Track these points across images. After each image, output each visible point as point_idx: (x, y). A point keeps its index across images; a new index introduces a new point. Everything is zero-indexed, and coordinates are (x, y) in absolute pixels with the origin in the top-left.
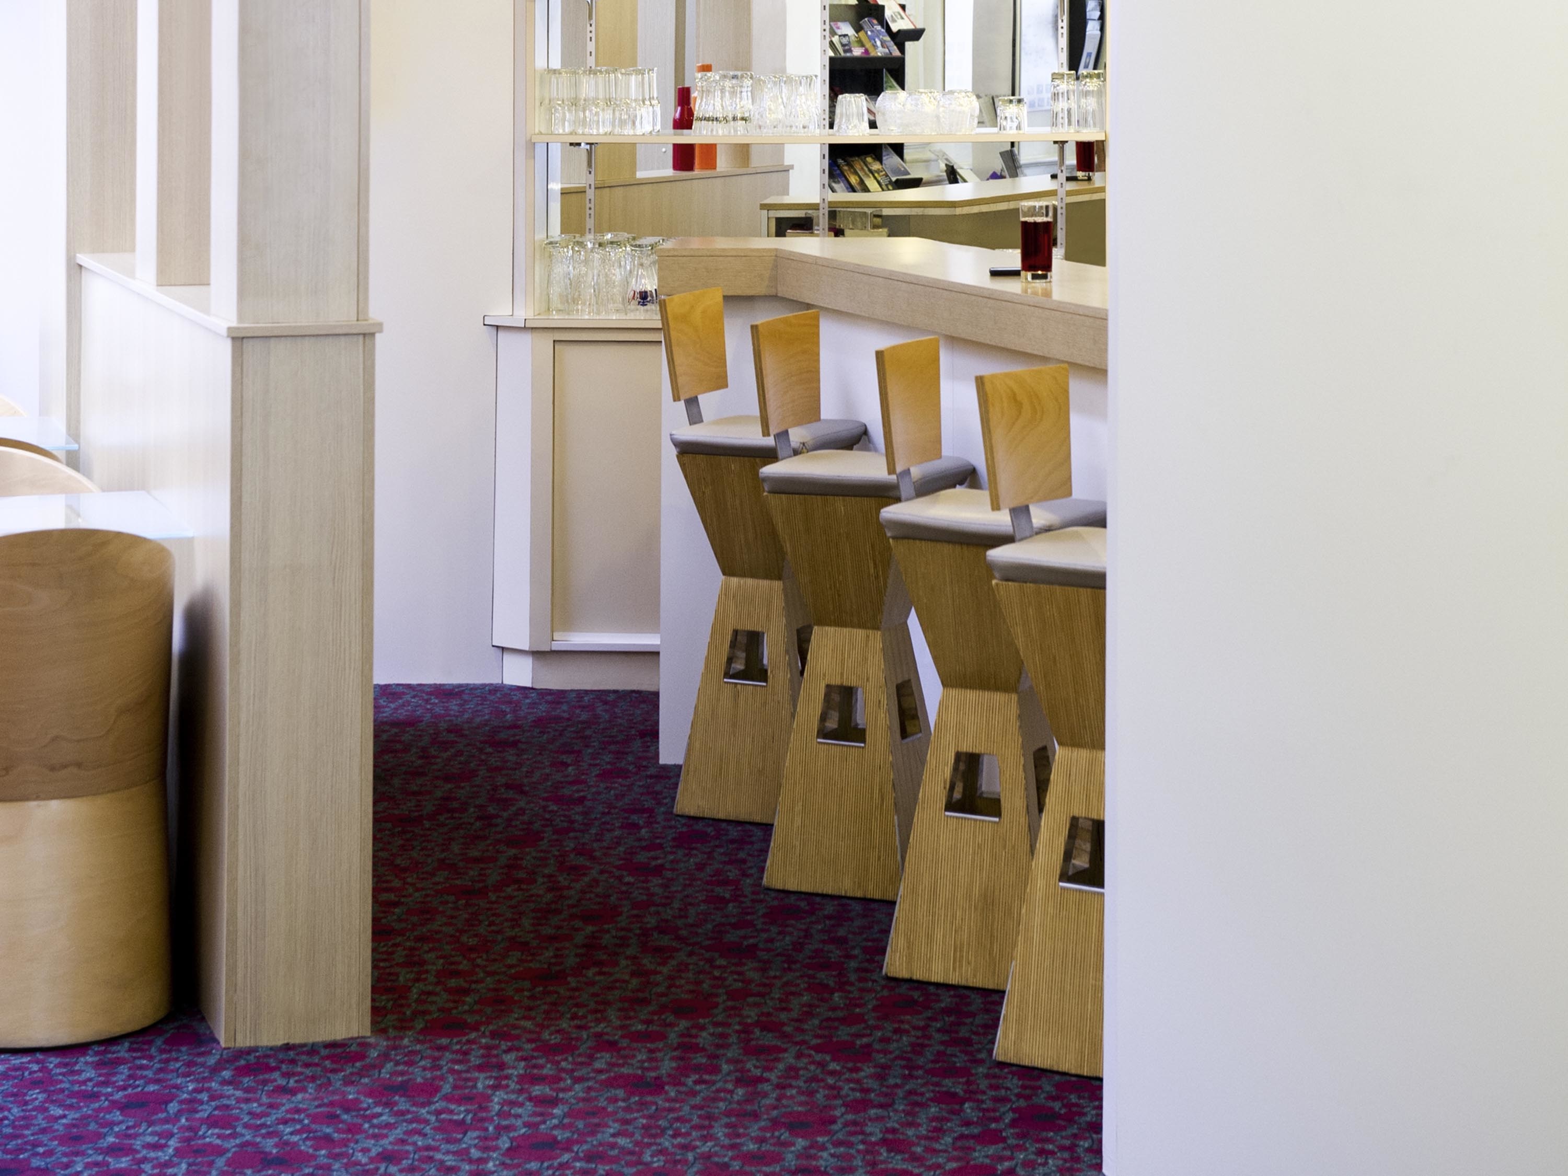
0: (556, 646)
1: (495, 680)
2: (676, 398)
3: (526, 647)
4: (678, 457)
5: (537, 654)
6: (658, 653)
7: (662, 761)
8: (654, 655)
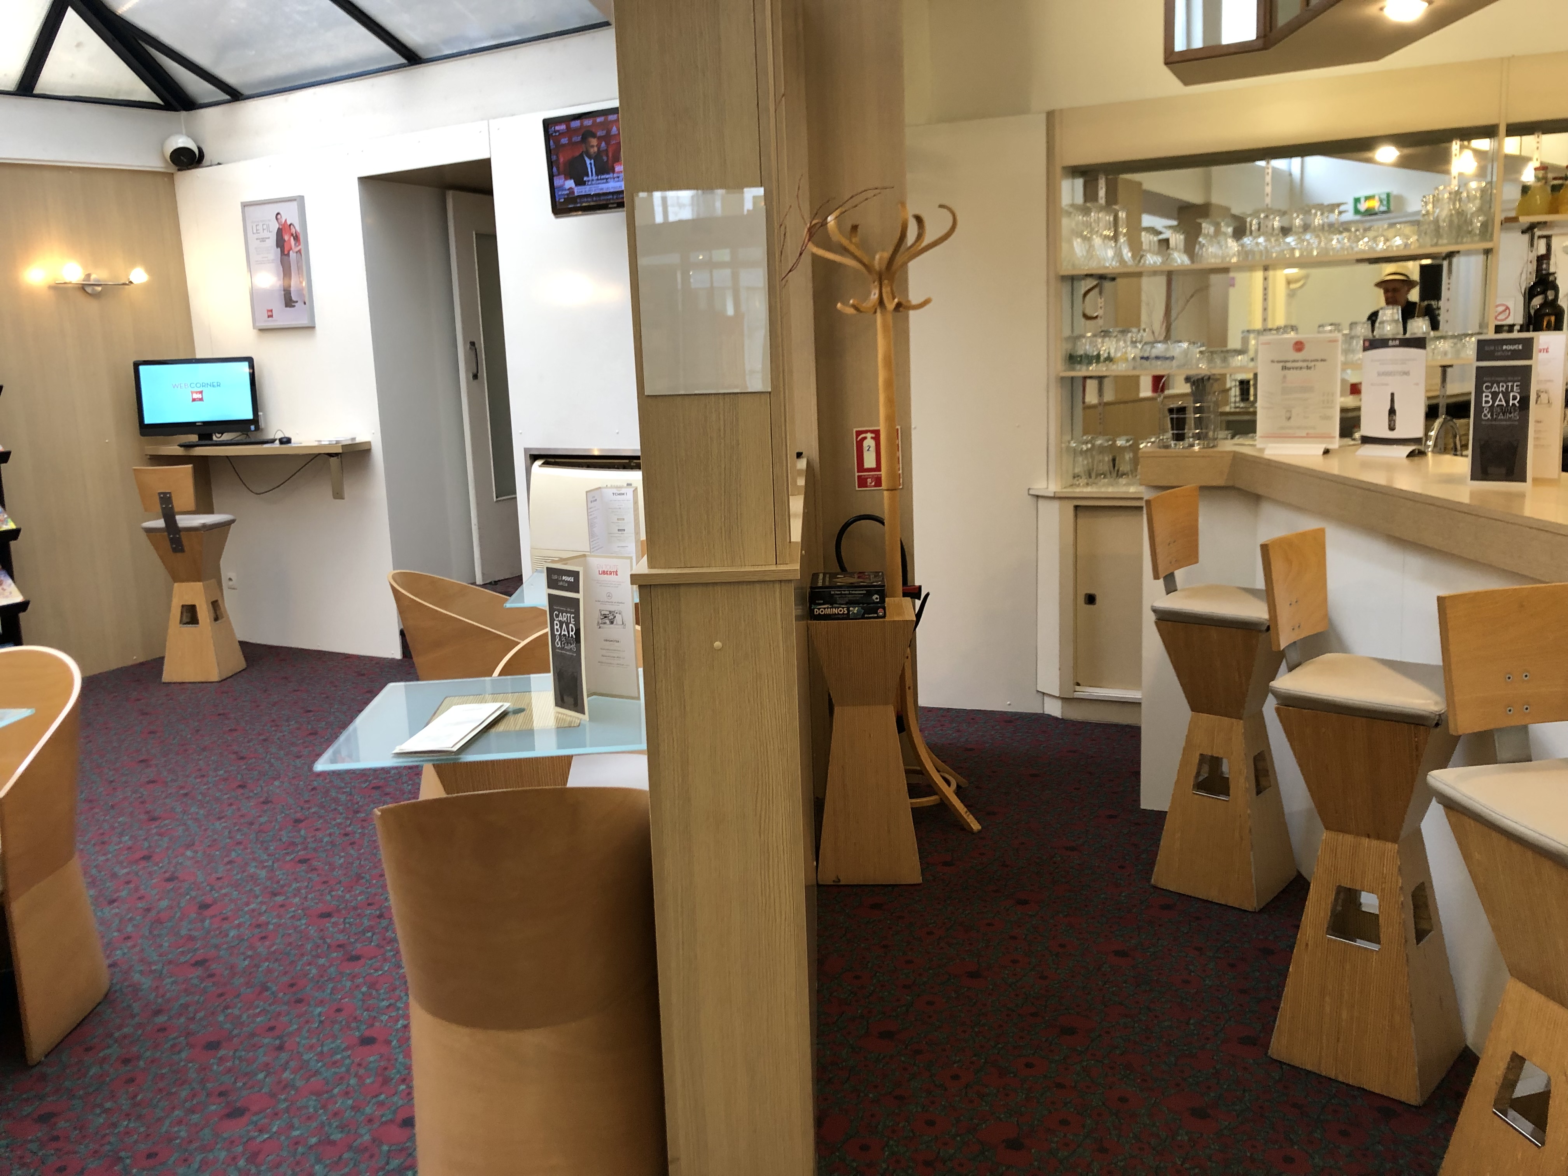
0: (1077, 695)
1: (1039, 711)
2: (1156, 577)
3: (1058, 695)
4: (1156, 623)
5: (1064, 699)
6: (1140, 703)
7: (1142, 807)
8: (1137, 704)
